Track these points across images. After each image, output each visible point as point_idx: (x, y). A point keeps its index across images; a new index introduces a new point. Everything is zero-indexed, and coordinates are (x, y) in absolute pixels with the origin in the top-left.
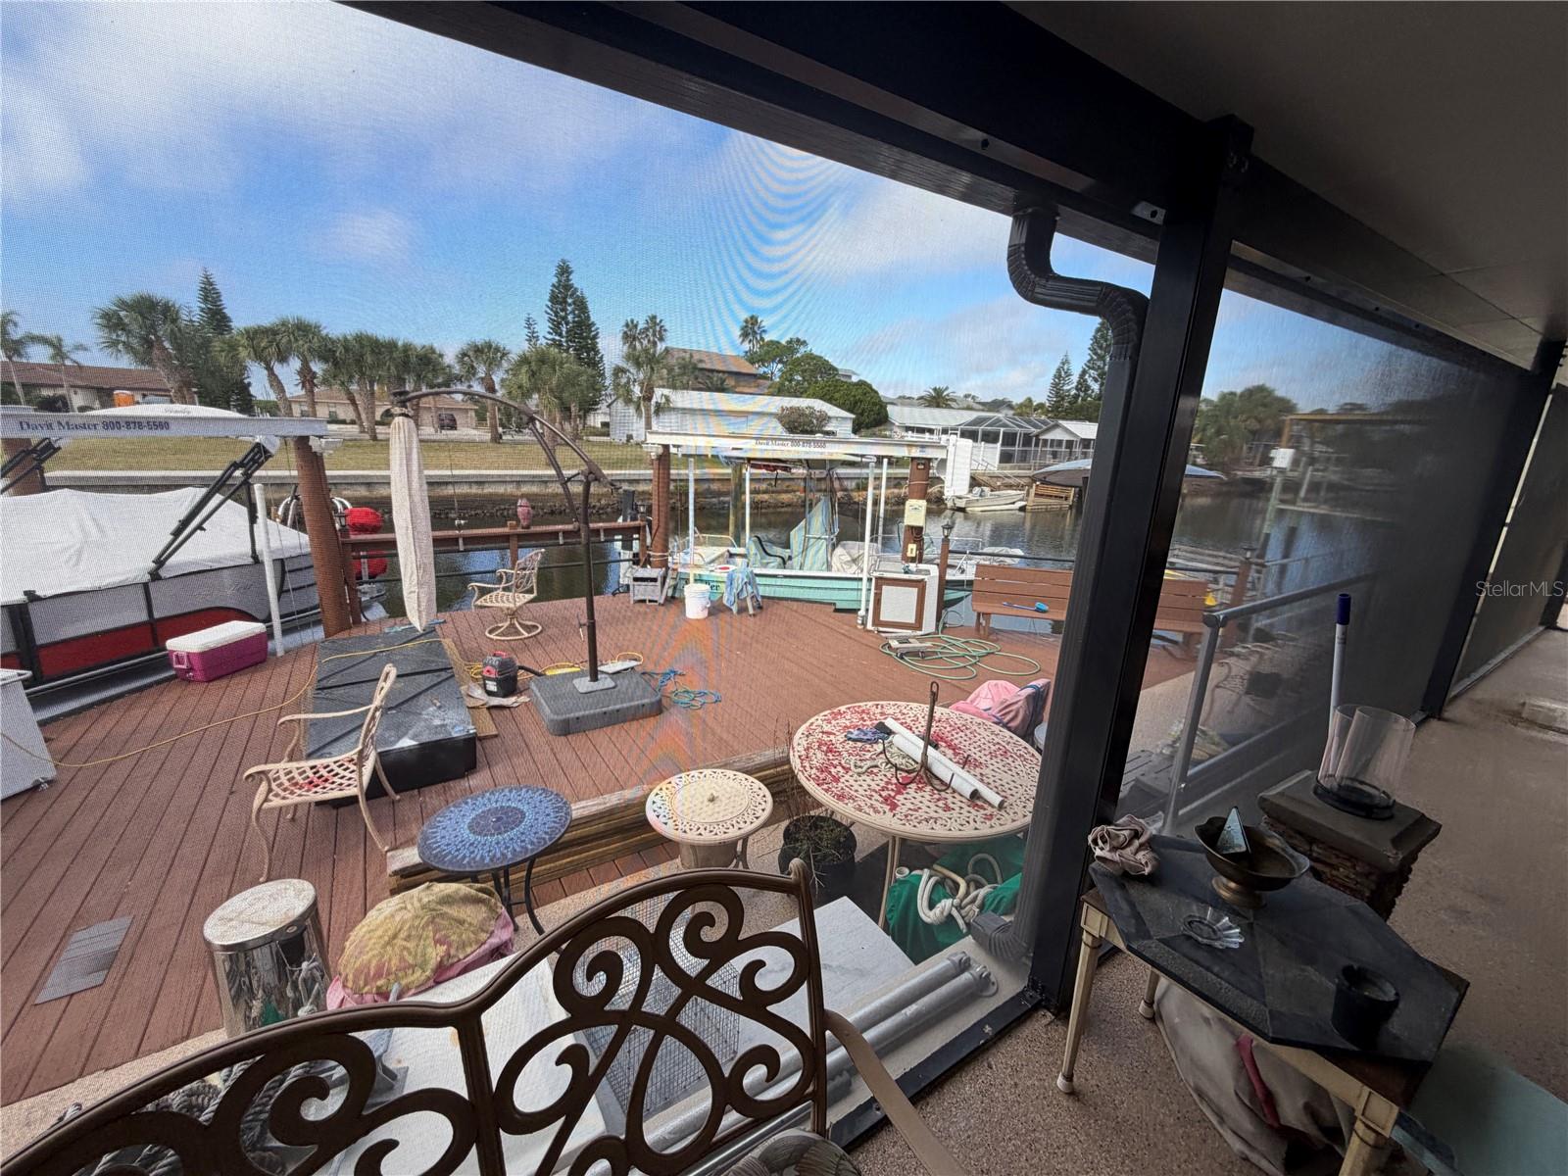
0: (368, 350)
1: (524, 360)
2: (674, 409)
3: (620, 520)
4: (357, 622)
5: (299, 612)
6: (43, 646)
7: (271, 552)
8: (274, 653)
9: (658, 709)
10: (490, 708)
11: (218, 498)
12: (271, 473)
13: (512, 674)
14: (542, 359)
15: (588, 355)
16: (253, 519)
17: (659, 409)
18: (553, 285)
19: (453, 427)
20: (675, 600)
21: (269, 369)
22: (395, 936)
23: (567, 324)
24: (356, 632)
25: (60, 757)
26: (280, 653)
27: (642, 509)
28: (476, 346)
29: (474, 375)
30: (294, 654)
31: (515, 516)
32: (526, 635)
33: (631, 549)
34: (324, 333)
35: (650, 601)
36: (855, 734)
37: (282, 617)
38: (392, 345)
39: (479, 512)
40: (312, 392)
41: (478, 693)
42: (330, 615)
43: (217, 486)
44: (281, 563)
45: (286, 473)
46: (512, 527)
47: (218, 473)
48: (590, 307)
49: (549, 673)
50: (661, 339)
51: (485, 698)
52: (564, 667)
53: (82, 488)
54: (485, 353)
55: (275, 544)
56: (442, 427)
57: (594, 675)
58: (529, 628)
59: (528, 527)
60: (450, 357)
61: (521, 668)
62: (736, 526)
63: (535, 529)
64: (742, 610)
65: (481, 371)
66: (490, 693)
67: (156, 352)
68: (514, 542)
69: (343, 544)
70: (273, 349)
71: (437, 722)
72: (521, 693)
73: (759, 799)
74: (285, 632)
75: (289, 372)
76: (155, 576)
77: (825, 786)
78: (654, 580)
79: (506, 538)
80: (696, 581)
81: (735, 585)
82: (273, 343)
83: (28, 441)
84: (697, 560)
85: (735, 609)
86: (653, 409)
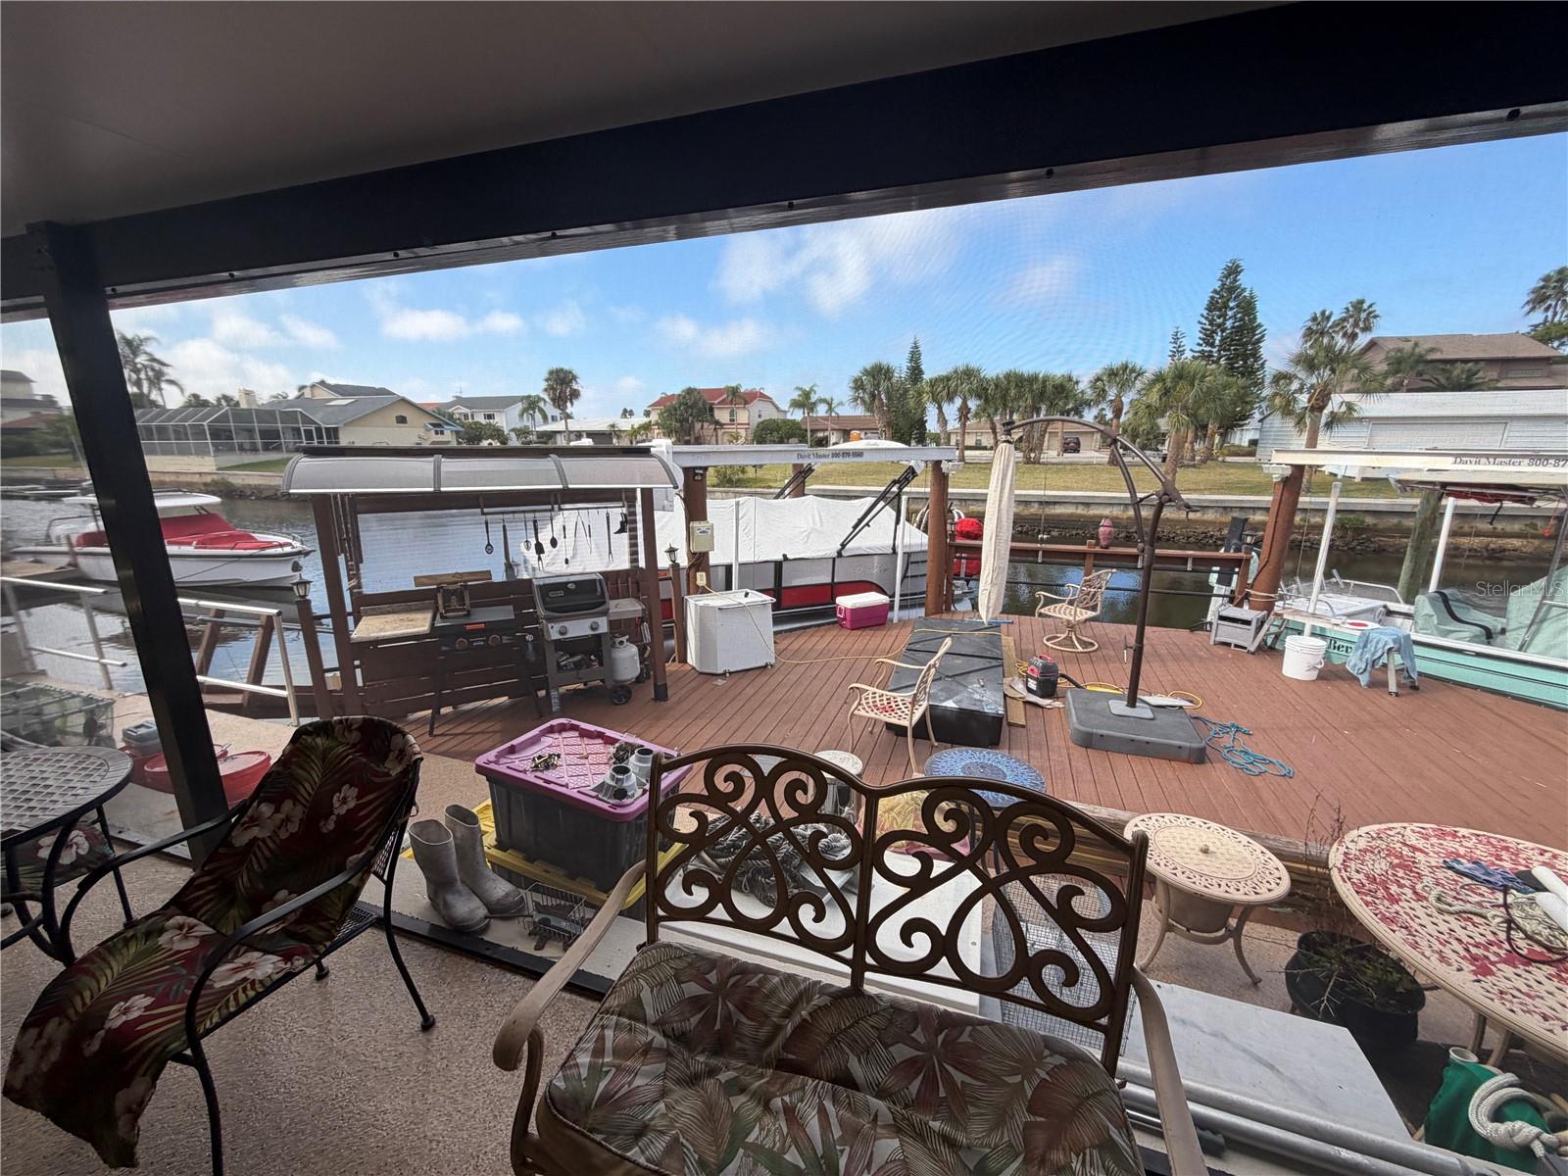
0: (1013, 384)
1: (1159, 378)
2: (1361, 419)
3: (1222, 551)
4: (948, 610)
5: (912, 594)
6: (785, 588)
7: (904, 546)
8: (892, 621)
9: (1199, 757)
10: (1027, 703)
11: (882, 503)
12: (914, 489)
13: (1052, 678)
14: (1181, 374)
15: (1245, 362)
16: (897, 522)
17: (1334, 421)
18: (1215, 291)
19: (1076, 450)
20: (1271, 651)
21: (940, 408)
22: (892, 809)
23: (1223, 331)
24: (945, 616)
25: (779, 653)
26: (895, 621)
27: (1249, 540)
28: (1112, 370)
29: (1104, 398)
30: (903, 623)
31: (1095, 537)
32: (1080, 649)
33: (1229, 585)
34: (982, 375)
35: (1236, 646)
36: (1465, 865)
37: (901, 596)
38: (1033, 379)
39: (1080, 532)
40: (964, 424)
41: (1020, 687)
42: (930, 598)
43: (882, 497)
44: (908, 555)
45: (922, 490)
46: (1090, 545)
47: (883, 489)
48: (1259, 306)
49: (1088, 688)
50: (1367, 329)
51: (1025, 693)
52: (1106, 688)
53: (823, 496)
54: (1121, 375)
55: (907, 541)
56: (1066, 451)
57: (1132, 702)
58: (1085, 644)
59: (1107, 547)
60: (1084, 385)
61: (1063, 676)
62: (1413, 576)
63: (1113, 550)
64: (1377, 684)
65: (1112, 394)
66: (1030, 690)
67: (877, 402)
68: (1089, 561)
69: (950, 546)
70: (945, 393)
71: (977, 697)
72: (1058, 698)
73: (1270, 878)
74: (901, 608)
75: (951, 410)
76: (839, 554)
77: (1369, 899)
78: (1248, 623)
79: (1083, 555)
80: (1313, 634)
81: (1371, 647)
82: (945, 388)
83: (802, 465)
84: (1322, 608)
85: (1364, 679)
86: (1323, 420)
